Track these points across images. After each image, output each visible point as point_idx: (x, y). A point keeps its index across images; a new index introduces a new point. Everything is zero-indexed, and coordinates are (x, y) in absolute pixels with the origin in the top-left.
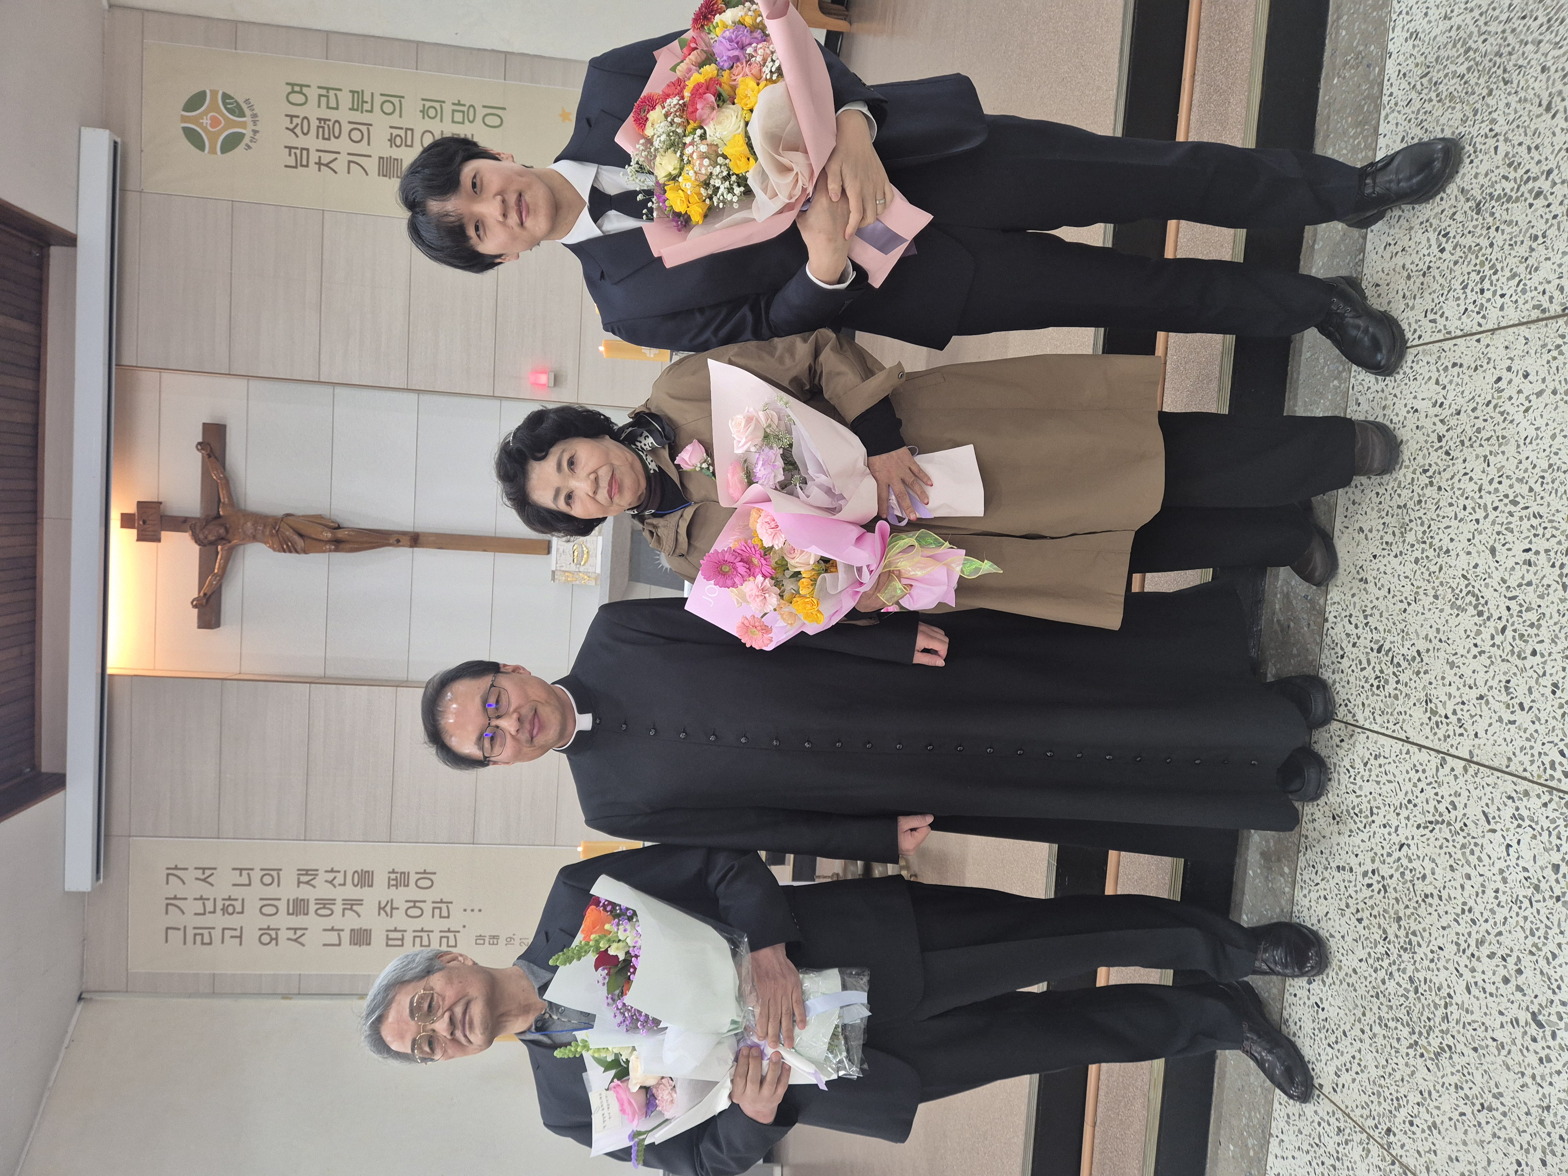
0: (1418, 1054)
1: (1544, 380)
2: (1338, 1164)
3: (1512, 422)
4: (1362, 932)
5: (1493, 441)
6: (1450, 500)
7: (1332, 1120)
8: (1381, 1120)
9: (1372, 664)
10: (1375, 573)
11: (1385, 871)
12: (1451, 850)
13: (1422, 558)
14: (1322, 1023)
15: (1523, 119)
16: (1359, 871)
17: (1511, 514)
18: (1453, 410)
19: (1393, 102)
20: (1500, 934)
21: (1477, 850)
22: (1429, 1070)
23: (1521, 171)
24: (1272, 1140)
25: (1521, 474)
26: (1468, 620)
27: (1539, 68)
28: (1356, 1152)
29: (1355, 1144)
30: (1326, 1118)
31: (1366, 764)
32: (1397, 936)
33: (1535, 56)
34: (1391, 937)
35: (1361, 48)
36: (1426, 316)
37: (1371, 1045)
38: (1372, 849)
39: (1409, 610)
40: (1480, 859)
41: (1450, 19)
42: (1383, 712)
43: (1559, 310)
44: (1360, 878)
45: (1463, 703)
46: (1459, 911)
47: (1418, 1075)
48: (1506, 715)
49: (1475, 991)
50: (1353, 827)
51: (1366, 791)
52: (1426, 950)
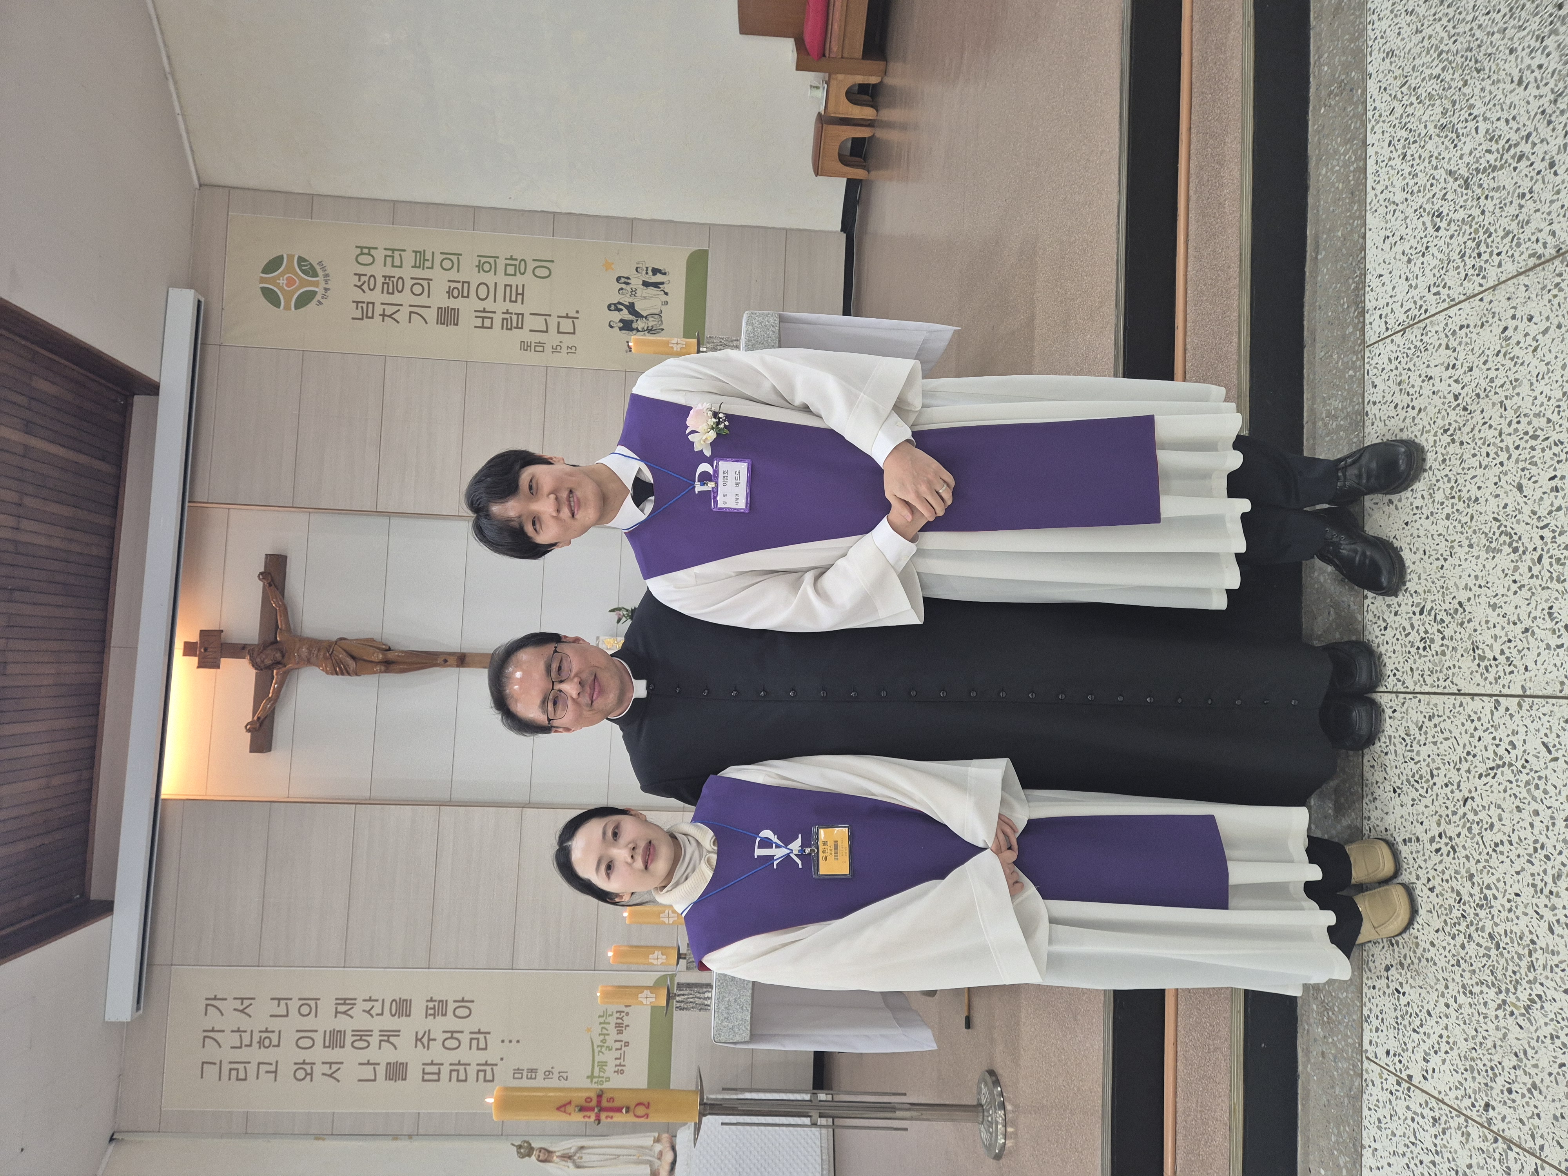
0: (1508, 1013)
1: (1548, 318)
2: (1437, 1159)
3: (1522, 364)
4: (1435, 900)
5: (1506, 387)
6: (1473, 452)
7: (1427, 1111)
8: (1478, 1097)
9: (1416, 627)
10: (1408, 540)
11: (1452, 831)
12: (1516, 790)
13: (1453, 513)
14: (1404, 1009)
15: (1498, 97)
17: (1533, 449)
18: (1465, 368)
19: (1377, 114)
21: (1541, 784)
22: (1521, 1027)
23: (1502, 142)
24: (1364, 1152)
25: (1537, 410)
26: (1505, 559)
27: (1507, 52)
28: (1455, 1140)
29: (1453, 1131)
30: (1419, 1110)
31: (1420, 729)
32: (1471, 895)
33: (1502, 43)
34: (1466, 897)
35: (1343, 77)
36: (1429, 291)
37: (1457, 1018)
38: (1437, 812)
39: (1446, 565)
40: (1545, 792)
41: (1421, 32)
42: (1432, 672)
43: (1553, 252)
44: (1427, 845)
45: (1510, 641)
46: (1531, 851)
47: (1511, 1036)
48: (1554, 641)
49: (1557, 929)
50: (1415, 795)
51: (1424, 755)
52: (1502, 900)
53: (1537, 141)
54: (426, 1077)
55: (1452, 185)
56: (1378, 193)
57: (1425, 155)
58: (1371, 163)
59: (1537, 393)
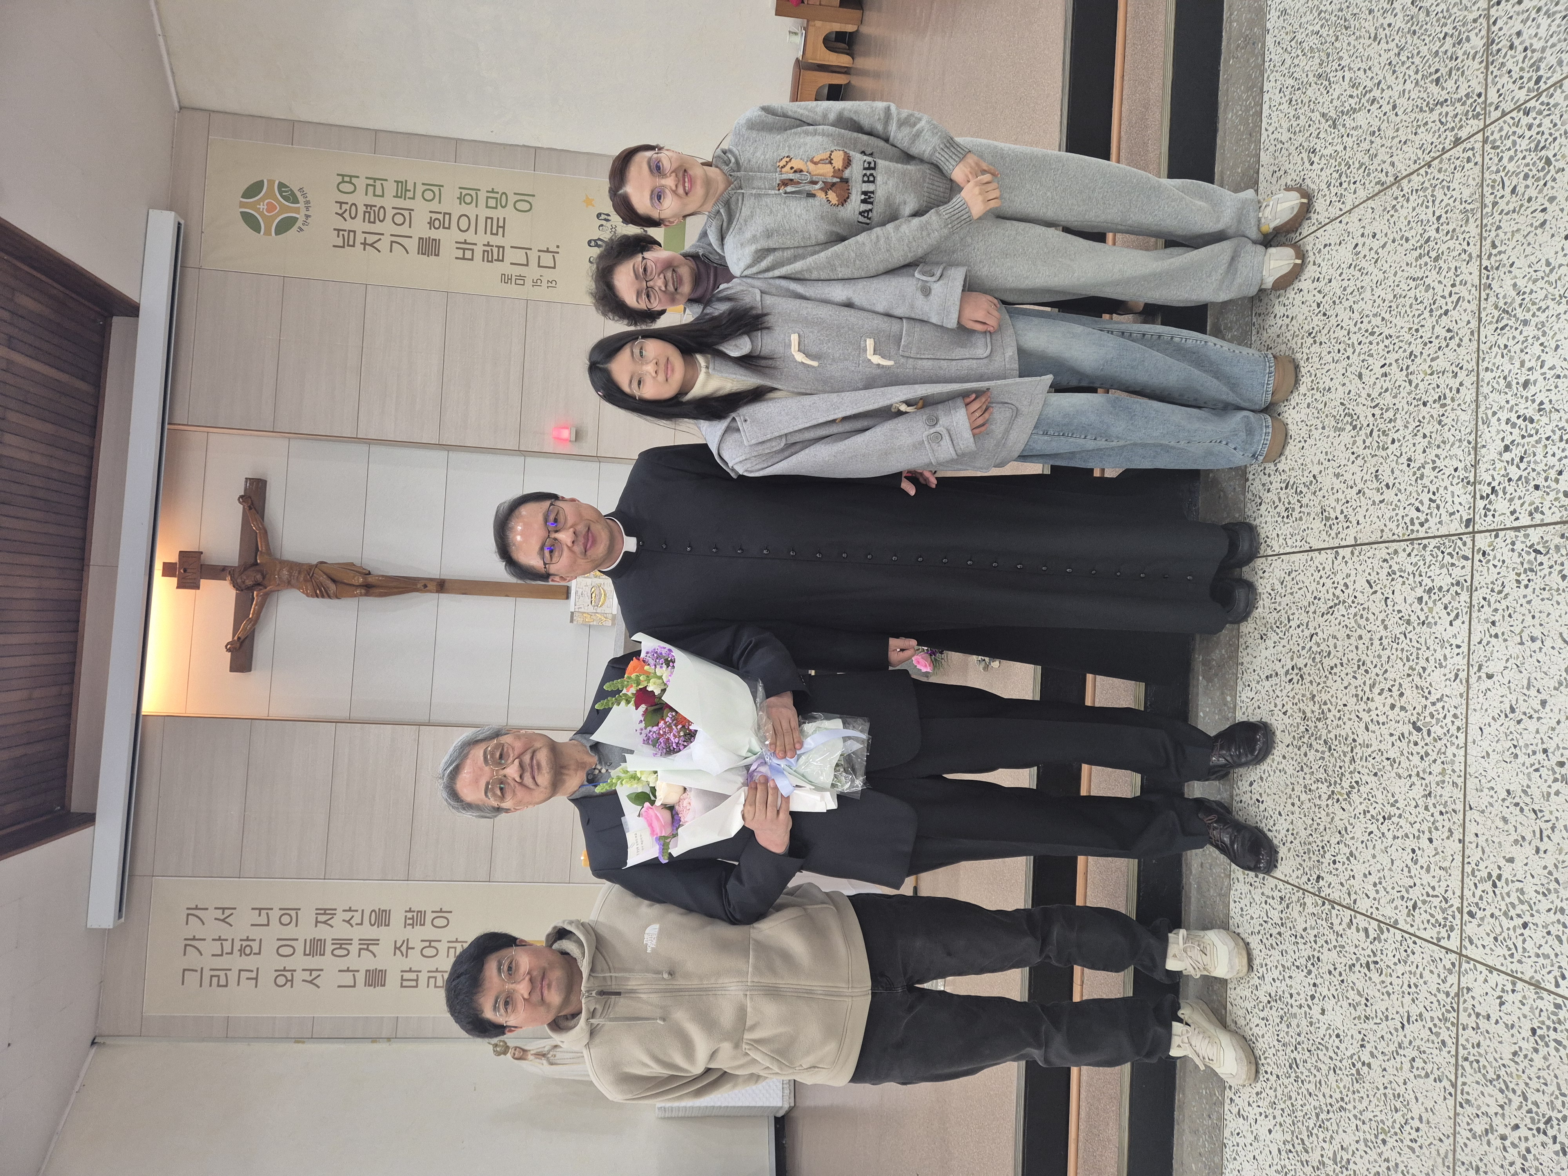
0: (1335, 801)
1: (1386, 235)
3: (1367, 274)
4: (1287, 721)
5: (1355, 293)
7: (1276, 893)
8: (1312, 872)
9: (1282, 500)
11: (1300, 663)
12: (1347, 622)
14: (1262, 814)
15: (1359, 51)
16: (1282, 672)
17: (1371, 343)
19: (1272, 65)
20: (1386, 671)
21: (1365, 613)
22: (1344, 810)
23: (1361, 89)
25: (1375, 311)
26: (1347, 436)
29: (1294, 904)
30: (1271, 894)
31: (1282, 583)
32: (1313, 712)
34: (1309, 715)
35: (1248, 32)
39: (1306, 446)
40: (1367, 619)
42: (1292, 535)
43: (1392, 179)
44: (1283, 678)
45: (1347, 502)
46: (1356, 668)
47: (1336, 819)
48: (1378, 498)
49: (1371, 727)
50: (1276, 638)
51: (1284, 605)
52: (1334, 712)
53: (1385, 88)
54: (405, 983)
55: (1325, 125)
56: (1270, 133)
57: (1306, 100)
58: (1265, 107)
59: (1376, 297)
